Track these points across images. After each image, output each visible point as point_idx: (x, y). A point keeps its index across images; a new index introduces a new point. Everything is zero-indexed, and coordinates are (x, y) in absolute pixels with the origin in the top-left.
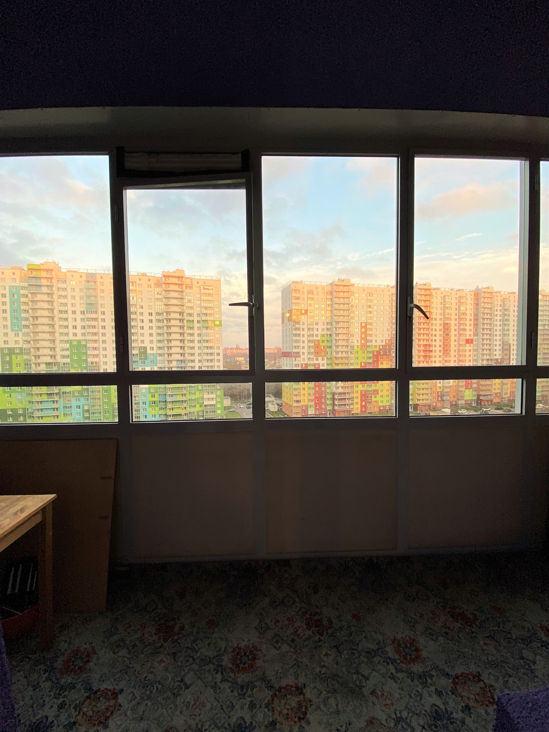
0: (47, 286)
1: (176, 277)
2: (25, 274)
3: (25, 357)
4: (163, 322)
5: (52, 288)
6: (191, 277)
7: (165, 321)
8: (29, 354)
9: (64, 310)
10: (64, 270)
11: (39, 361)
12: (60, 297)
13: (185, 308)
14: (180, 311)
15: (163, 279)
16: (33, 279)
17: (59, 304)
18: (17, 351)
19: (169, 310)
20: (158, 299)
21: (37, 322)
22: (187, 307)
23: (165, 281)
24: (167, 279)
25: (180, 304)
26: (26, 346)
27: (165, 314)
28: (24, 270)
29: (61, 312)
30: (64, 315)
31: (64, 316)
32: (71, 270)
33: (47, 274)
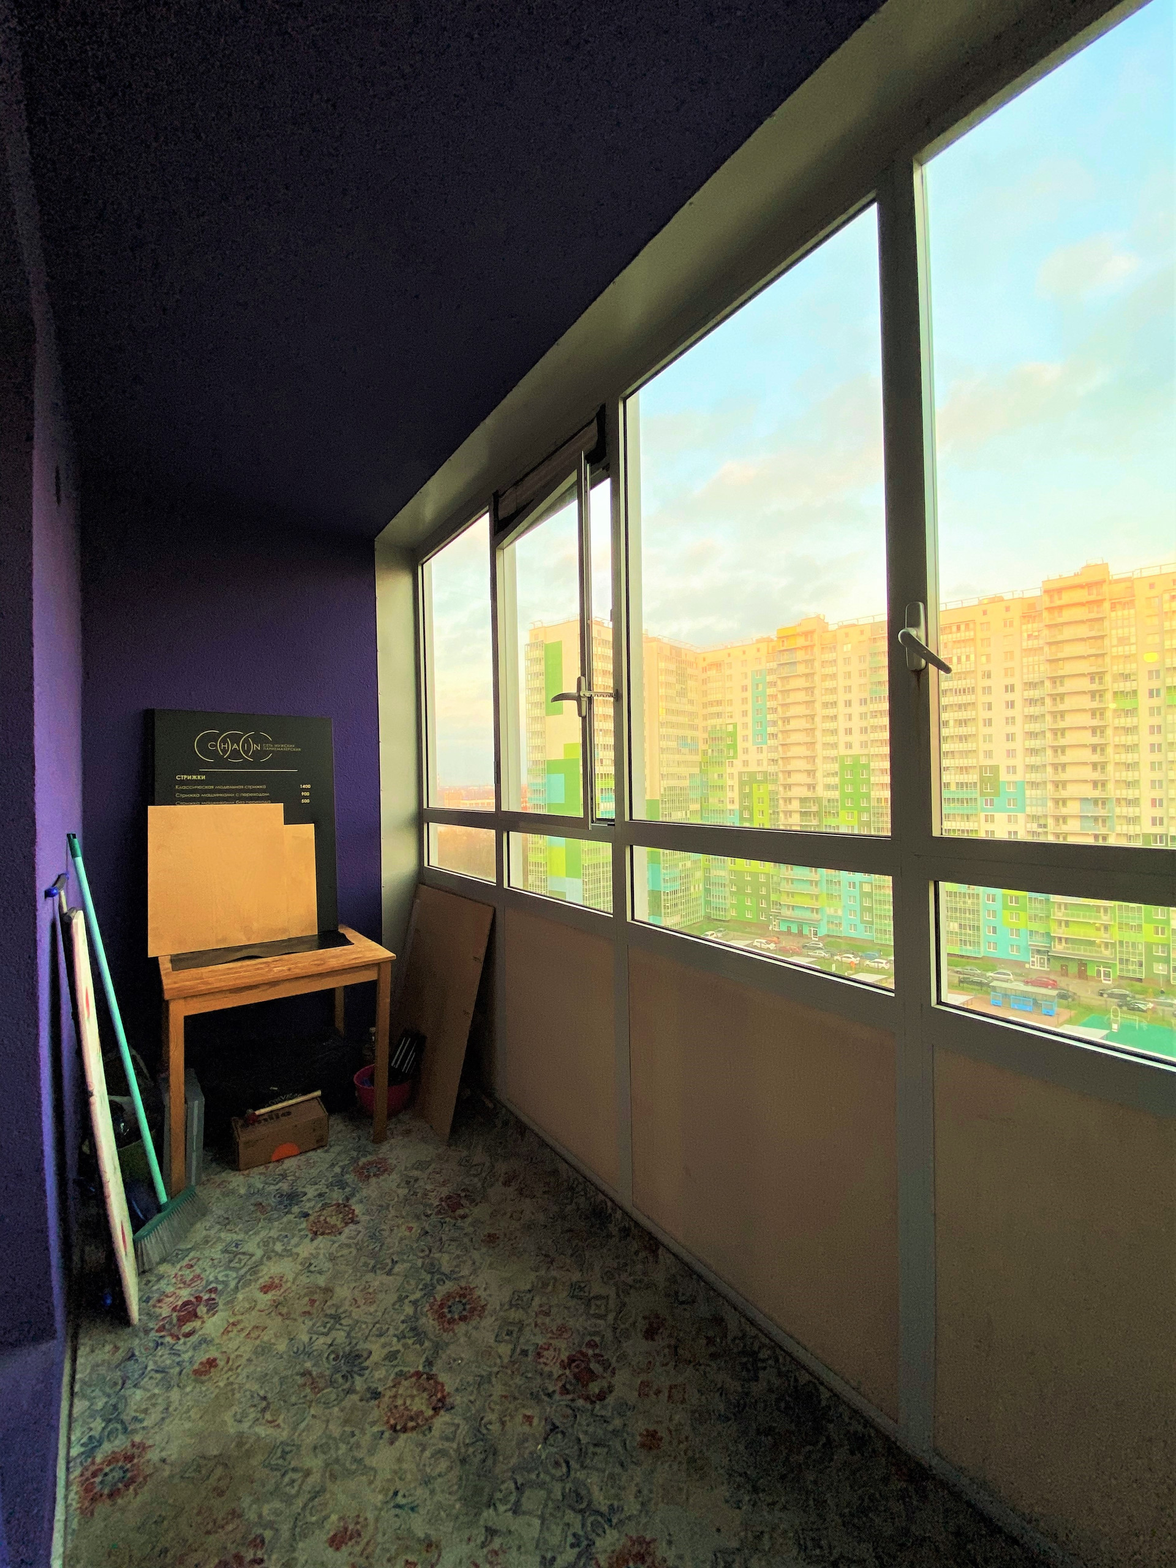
0: (806, 661)
1: (1081, 586)
2: (773, 647)
3: (771, 787)
4: (1043, 704)
5: (812, 665)
6: (1130, 575)
7: (1048, 701)
8: (775, 782)
9: (831, 701)
10: (832, 628)
11: (789, 794)
12: (825, 677)
13: (1108, 659)
14: (1093, 669)
15: (1046, 598)
16: (785, 653)
17: (823, 692)
18: (759, 777)
19: (1061, 673)
20: (1031, 650)
21: (788, 727)
22: (1113, 657)
23: (1051, 602)
24: (1056, 597)
25: (1093, 651)
26: (772, 769)
27: (1047, 684)
28: (772, 640)
29: (826, 705)
30: (831, 710)
31: (831, 712)
32: (845, 623)
33: (806, 640)
